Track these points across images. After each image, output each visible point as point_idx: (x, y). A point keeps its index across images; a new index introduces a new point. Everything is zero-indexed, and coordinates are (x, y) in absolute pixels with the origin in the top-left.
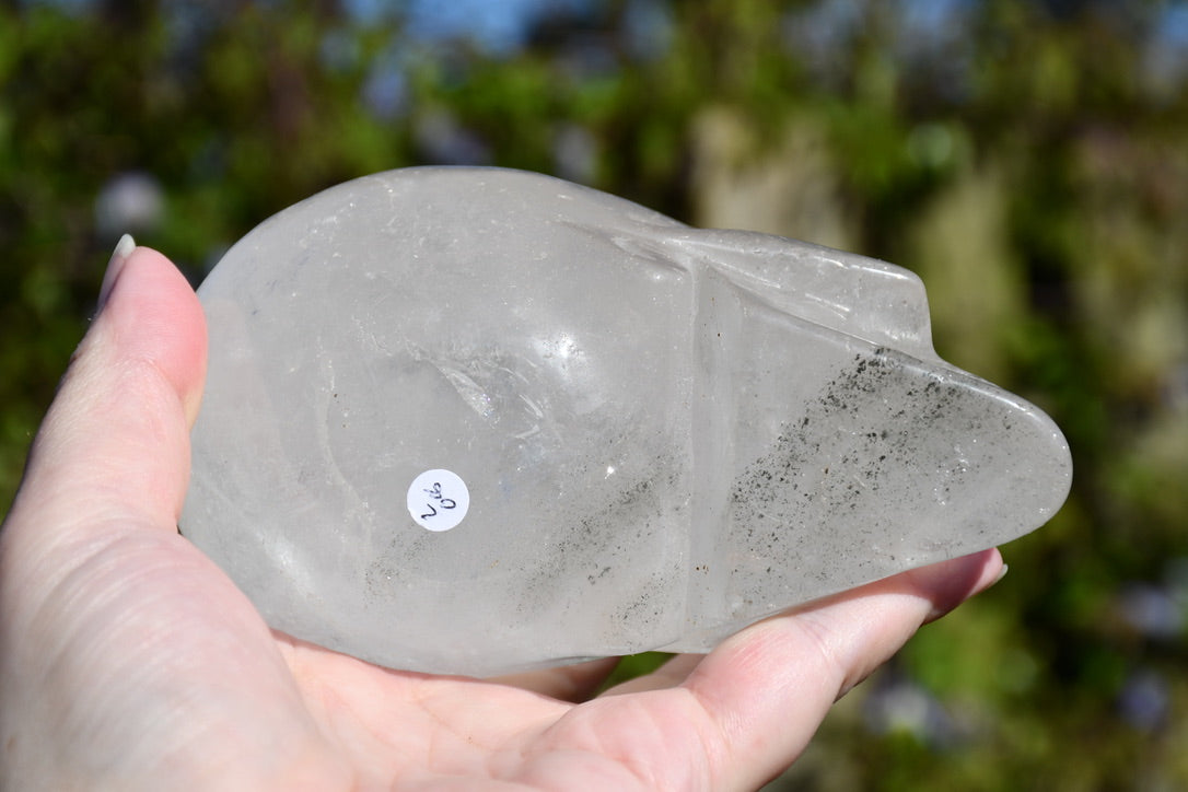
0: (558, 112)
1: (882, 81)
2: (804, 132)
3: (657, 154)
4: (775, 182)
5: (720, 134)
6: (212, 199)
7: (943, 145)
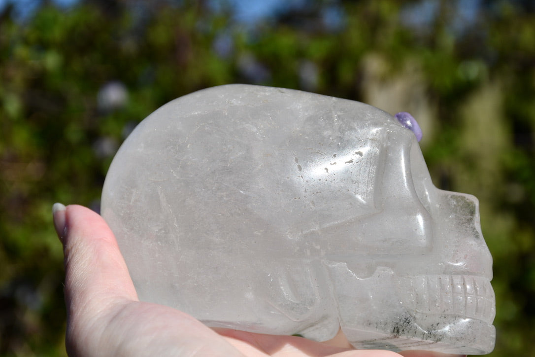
0: (301, 55)
1: (448, 40)
2: (412, 64)
3: (346, 74)
4: (399, 88)
5: (374, 65)
6: (148, 93)
7: (475, 70)
